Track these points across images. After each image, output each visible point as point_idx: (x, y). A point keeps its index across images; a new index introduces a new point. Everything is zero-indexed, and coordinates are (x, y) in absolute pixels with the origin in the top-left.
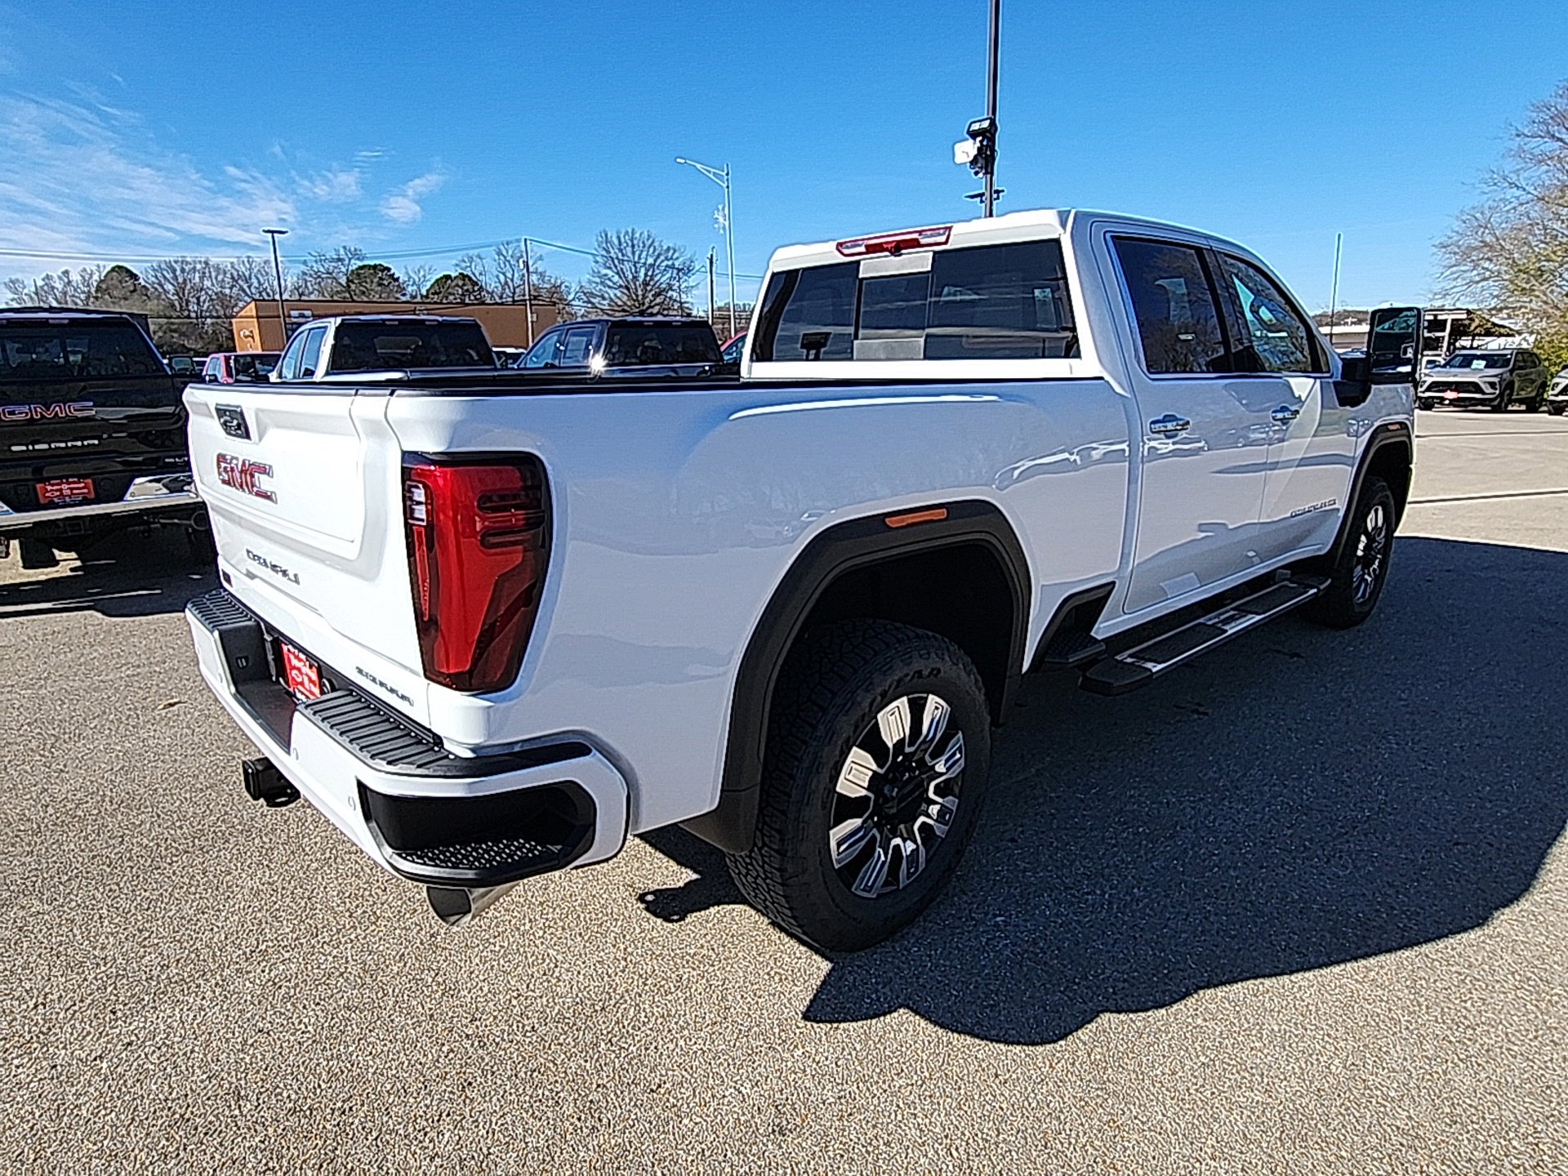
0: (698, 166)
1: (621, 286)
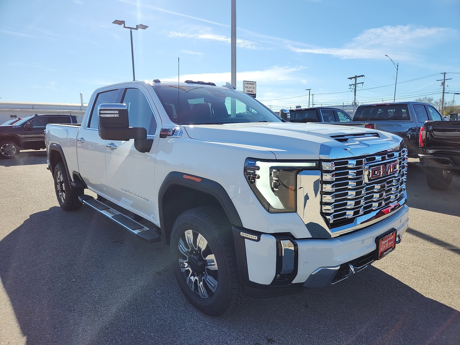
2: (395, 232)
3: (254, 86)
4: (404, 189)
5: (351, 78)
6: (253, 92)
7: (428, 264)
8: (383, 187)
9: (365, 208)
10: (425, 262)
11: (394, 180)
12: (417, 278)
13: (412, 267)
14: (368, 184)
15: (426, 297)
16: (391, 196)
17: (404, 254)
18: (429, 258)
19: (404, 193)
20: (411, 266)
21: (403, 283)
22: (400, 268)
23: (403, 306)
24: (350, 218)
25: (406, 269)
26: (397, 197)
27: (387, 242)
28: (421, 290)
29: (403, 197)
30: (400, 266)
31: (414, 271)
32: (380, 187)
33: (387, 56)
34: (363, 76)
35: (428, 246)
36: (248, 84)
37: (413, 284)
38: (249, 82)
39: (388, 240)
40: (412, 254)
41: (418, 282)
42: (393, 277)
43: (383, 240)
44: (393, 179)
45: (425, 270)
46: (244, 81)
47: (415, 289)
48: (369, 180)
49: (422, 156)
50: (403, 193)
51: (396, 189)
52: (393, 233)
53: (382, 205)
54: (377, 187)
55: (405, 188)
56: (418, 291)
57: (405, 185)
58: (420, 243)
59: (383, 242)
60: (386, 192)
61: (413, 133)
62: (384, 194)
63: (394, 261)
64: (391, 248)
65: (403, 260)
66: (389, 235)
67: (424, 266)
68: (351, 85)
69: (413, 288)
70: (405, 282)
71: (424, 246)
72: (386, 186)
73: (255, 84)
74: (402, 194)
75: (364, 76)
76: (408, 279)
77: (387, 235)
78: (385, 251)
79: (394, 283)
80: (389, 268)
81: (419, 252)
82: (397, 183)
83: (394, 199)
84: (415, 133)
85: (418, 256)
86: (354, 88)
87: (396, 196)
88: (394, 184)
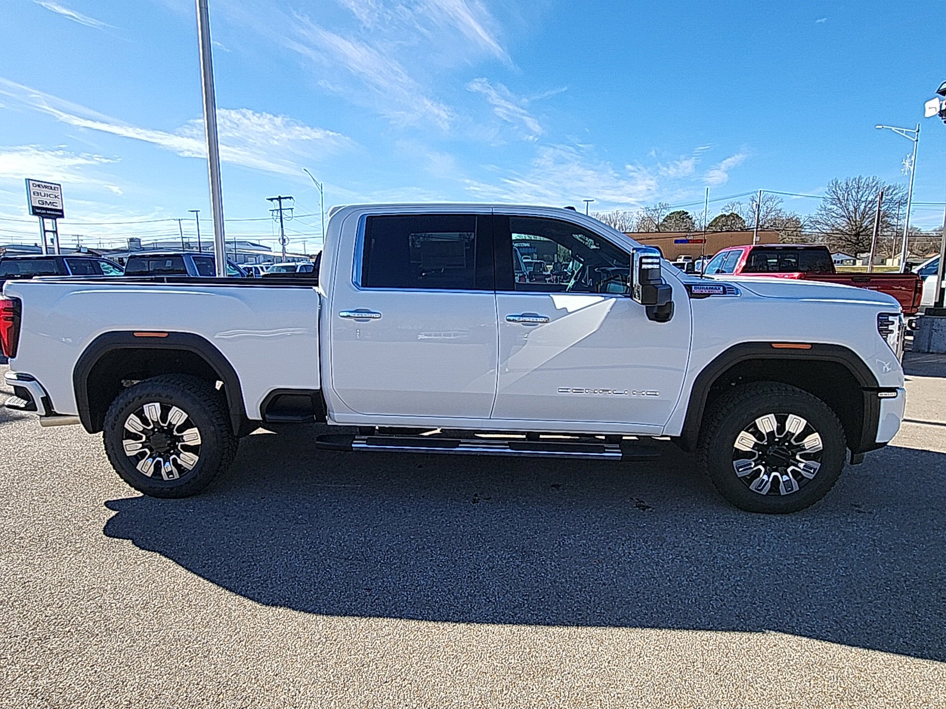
0: (893, 129)
1: (843, 216)
3: (57, 193)
5: (272, 200)
6: (54, 204)
33: (306, 171)
34: (290, 198)
36: (39, 186)
38: (43, 184)
46: (29, 180)
68: (273, 211)
73: (59, 189)
75: (292, 198)
86: (279, 215)
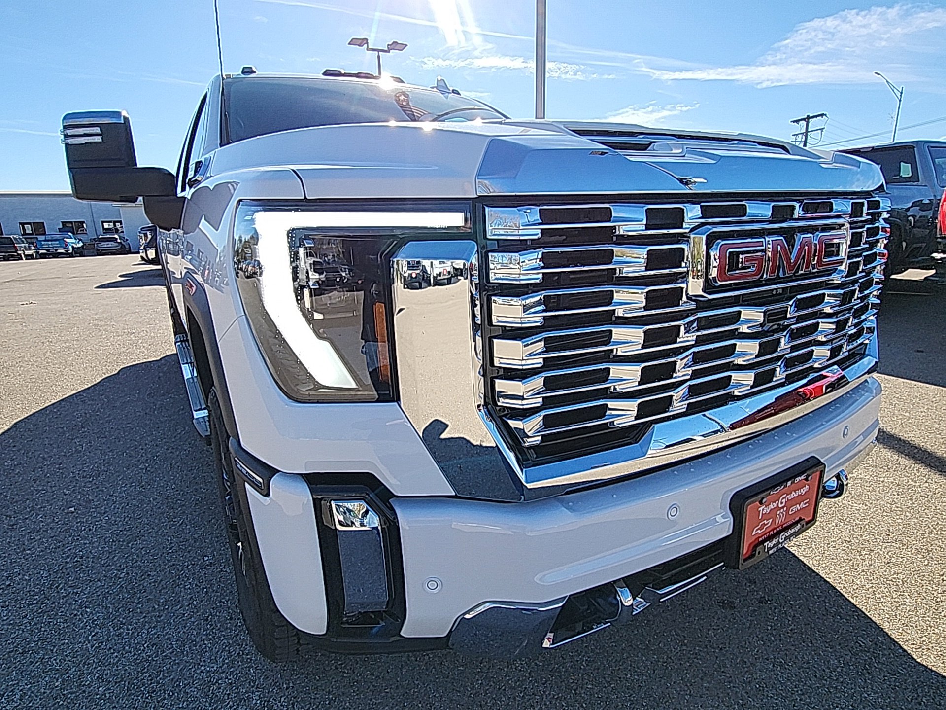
2: (818, 473)
4: (870, 330)
5: (797, 121)
7: (936, 542)
8: (775, 318)
9: (694, 391)
10: (926, 536)
11: (829, 296)
12: (897, 585)
13: (886, 548)
14: (703, 305)
15: (919, 660)
16: (813, 351)
17: (866, 505)
18: (940, 523)
19: (867, 342)
20: (881, 544)
21: (848, 600)
22: (848, 547)
23: (836, 688)
24: (621, 426)
25: (864, 553)
26: (841, 353)
27: (780, 506)
28: (904, 633)
29: (864, 353)
30: (849, 542)
31: (888, 563)
32: (761, 318)
33: (879, 74)
34: (822, 115)
35: (941, 485)
37: (880, 605)
39: (784, 501)
40: (889, 505)
41: (896, 600)
42: (821, 577)
43: (761, 503)
44: (824, 294)
45: (926, 562)
47: (886, 627)
48: (709, 287)
49: (941, 259)
50: (865, 342)
51: (834, 327)
52: (808, 476)
53: (774, 379)
54: (752, 316)
55: (875, 326)
56: (894, 635)
57: (874, 315)
58: (918, 474)
59: (761, 509)
60: (794, 336)
61: (924, 213)
62: (784, 344)
63: (834, 524)
64: (796, 523)
65: (861, 523)
66: (789, 483)
67: (924, 546)
68: (797, 135)
69: (878, 622)
70: (857, 597)
71: (927, 485)
72: (789, 316)
74: (862, 343)
75: (826, 115)
76: (867, 587)
77: (780, 484)
78: (770, 538)
79: (819, 597)
80: (813, 546)
81: (912, 500)
82: (839, 306)
83: (828, 361)
84: (929, 213)
85: (908, 514)
86: (803, 139)
87: (835, 352)
88: (828, 310)
